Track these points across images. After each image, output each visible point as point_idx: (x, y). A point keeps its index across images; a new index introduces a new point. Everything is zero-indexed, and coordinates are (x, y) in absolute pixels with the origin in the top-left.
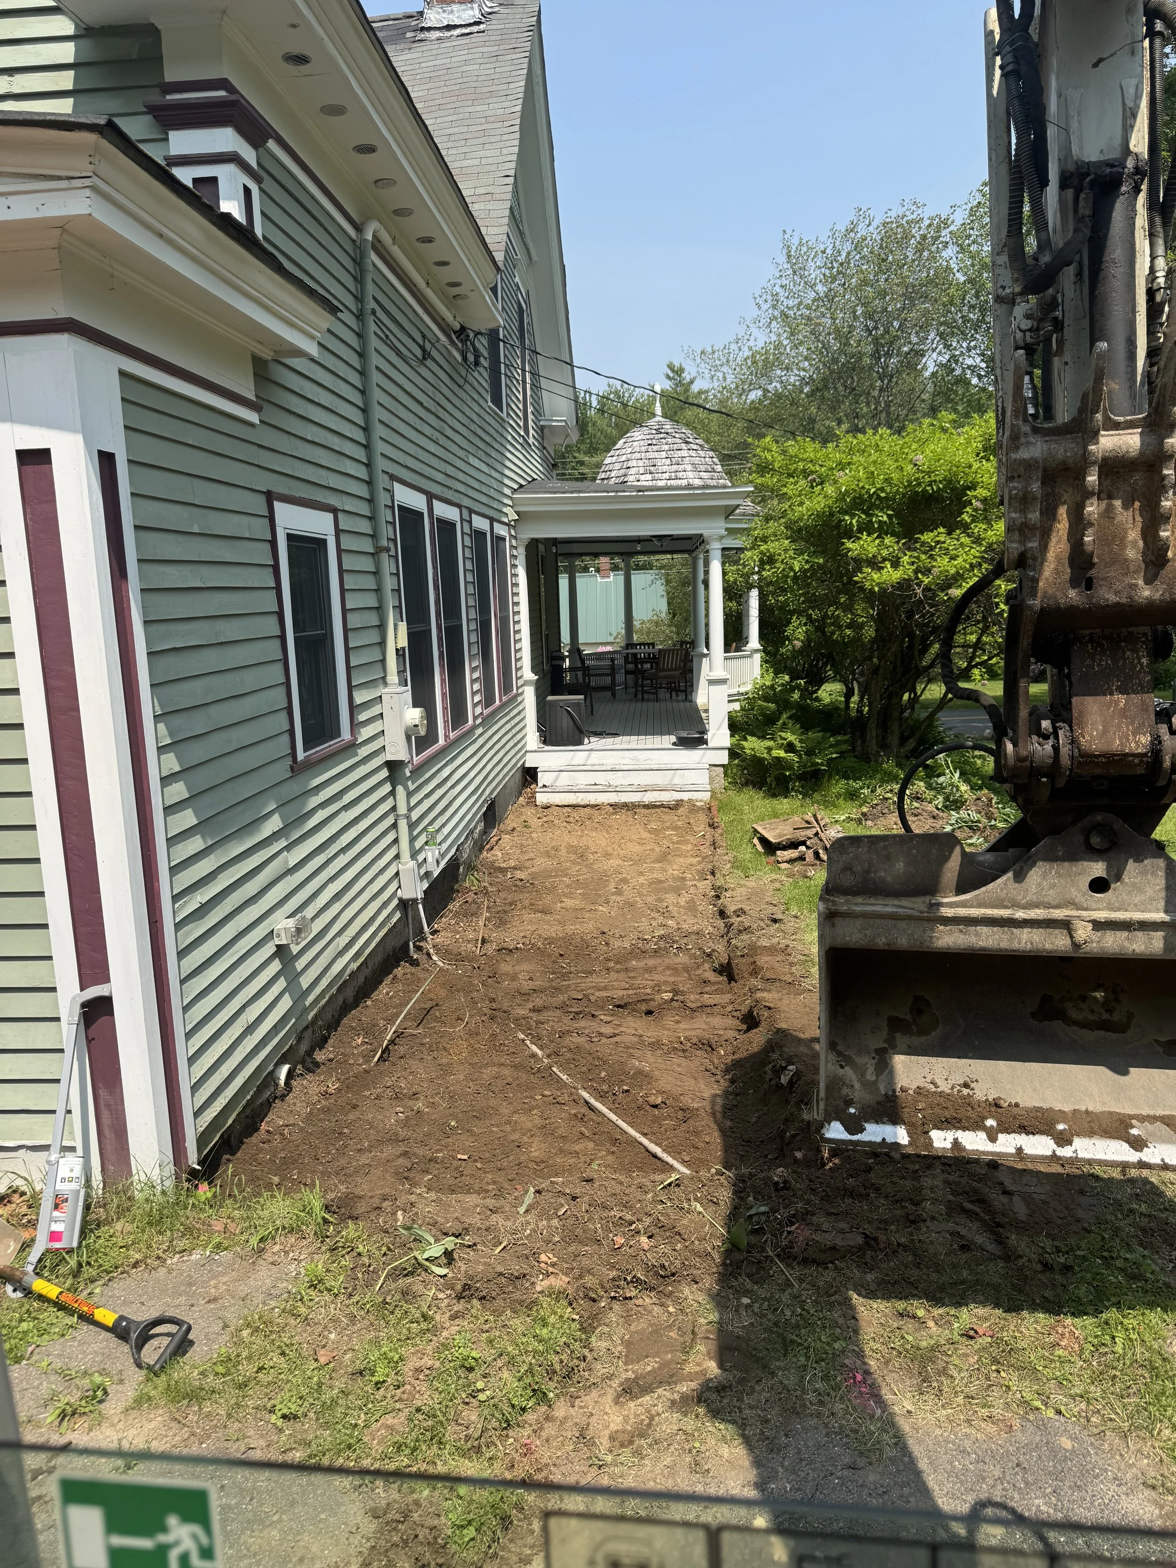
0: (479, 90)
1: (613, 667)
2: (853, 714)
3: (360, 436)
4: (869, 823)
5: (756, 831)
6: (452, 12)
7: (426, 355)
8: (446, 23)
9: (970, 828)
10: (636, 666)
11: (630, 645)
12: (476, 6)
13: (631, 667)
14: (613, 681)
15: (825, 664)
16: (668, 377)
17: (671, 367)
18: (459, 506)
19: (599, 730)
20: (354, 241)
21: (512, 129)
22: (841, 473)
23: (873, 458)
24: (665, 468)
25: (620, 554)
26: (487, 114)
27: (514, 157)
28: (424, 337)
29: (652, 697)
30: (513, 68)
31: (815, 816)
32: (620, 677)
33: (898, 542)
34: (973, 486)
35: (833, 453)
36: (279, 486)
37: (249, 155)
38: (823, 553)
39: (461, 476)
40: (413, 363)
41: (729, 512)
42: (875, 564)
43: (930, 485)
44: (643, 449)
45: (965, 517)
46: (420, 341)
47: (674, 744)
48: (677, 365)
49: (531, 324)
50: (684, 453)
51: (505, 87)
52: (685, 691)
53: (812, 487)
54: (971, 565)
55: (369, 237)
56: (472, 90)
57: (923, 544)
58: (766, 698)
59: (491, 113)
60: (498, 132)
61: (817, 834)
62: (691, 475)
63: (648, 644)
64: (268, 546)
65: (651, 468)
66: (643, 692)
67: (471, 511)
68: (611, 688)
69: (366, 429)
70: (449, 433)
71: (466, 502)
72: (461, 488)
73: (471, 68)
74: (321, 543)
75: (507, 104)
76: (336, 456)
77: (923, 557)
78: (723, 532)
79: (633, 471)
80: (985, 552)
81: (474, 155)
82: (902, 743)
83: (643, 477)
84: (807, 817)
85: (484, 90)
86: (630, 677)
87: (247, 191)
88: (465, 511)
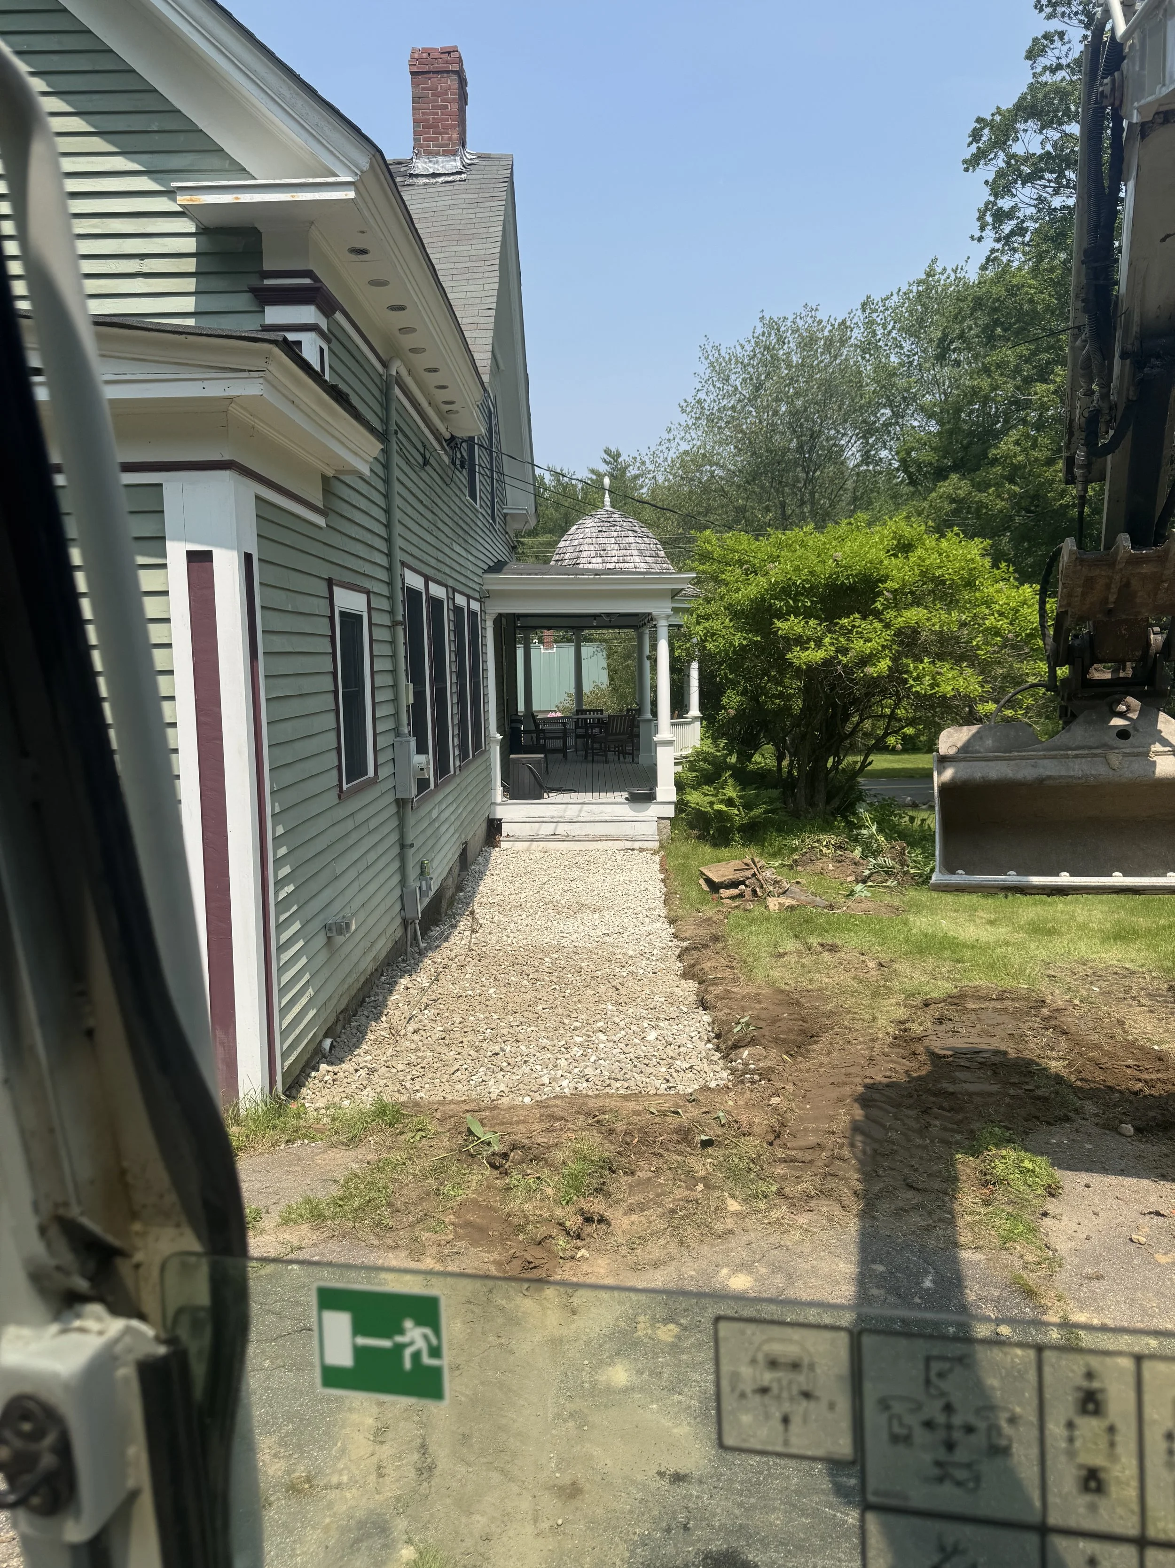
0: (462, 232)
1: (565, 731)
2: (785, 775)
3: (383, 532)
4: (800, 868)
5: (702, 873)
6: (437, 162)
7: (426, 462)
8: (431, 171)
9: (887, 872)
10: (587, 731)
11: (580, 711)
12: (458, 158)
13: (581, 731)
14: (565, 743)
15: (760, 731)
16: (605, 461)
17: (607, 452)
18: (446, 586)
19: (557, 786)
20: (381, 375)
21: (492, 268)
22: (772, 565)
23: (799, 553)
24: (614, 553)
25: (572, 628)
26: (470, 253)
27: (495, 293)
28: (424, 446)
29: (601, 758)
30: (491, 214)
31: (753, 860)
32: (571, 741)
33: (820, 625)
34: (884, 579)
35: (763, 547)
36: (336, 574)
37: (323, 324)
38: (757, 632)
39: (448, 561)
40: (417, 469)
41: (675, 594)
42: (801, 642)
43: (848, 579)
44: (594, 535)
45: (878, 605)
46: (422, 451)
47: (626, 799)
48: (613, 449)
49: (497, 425)
50: (631, 540)
51: (485, 230)
52: (632, 754)
53: (747, 575)
54: (883, 646)
55: (394, 373)
56: (456, 232)
57: (842, 627)
58: (705, 760)
59: (474, 253)
60: (481, 269)
61: (754, 875)
62: (637, 559)
63: (597, 711)
64: (327, 621)
65: (602, 551)
66: (593, 754)
67: (454, 590)
68: (563, 750)
69: (388, 526)
70: (440, 525)
71: (451, 583)
72: (447, 570)
73: (455, 212)
74: (359, 618)
75: (488, 246)
76: (369, 549)
77: (841, 639)
78: (670, 612)
79: (585, 554)
80: (895, 635)
81: (460, 289)
82: (828, 802)
83: (594, 560)
84: (746, 861)
85: (467, 232)
86: (579, 741)
87: (322, 350)
88: (450, 590)
